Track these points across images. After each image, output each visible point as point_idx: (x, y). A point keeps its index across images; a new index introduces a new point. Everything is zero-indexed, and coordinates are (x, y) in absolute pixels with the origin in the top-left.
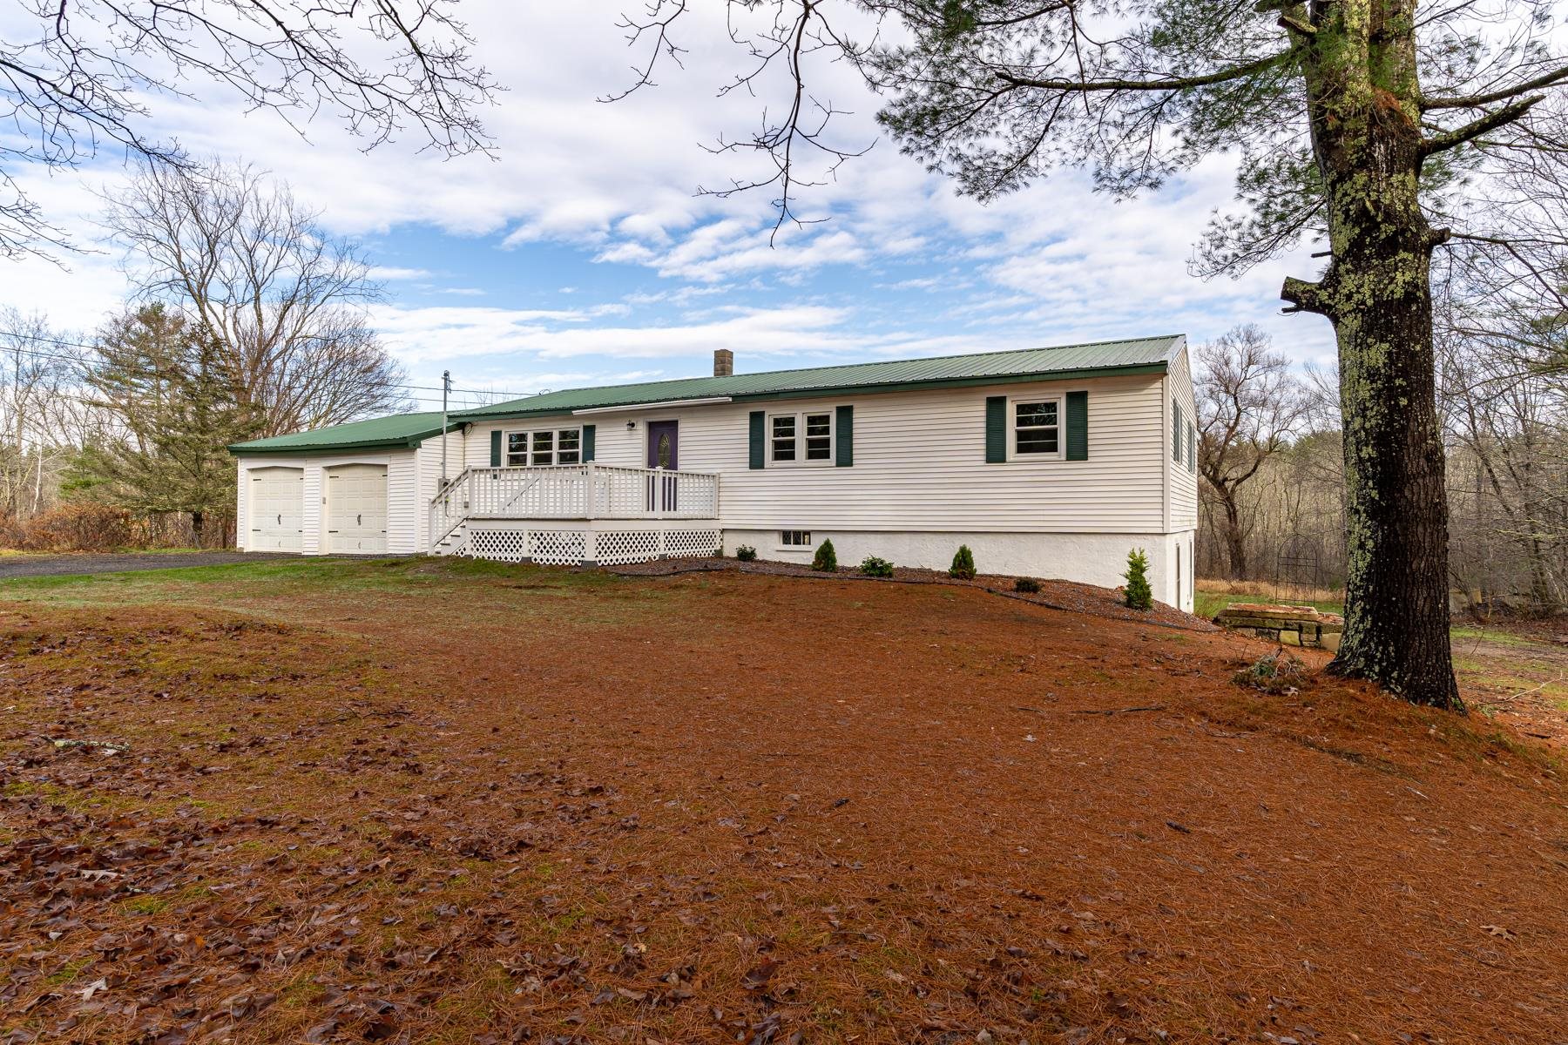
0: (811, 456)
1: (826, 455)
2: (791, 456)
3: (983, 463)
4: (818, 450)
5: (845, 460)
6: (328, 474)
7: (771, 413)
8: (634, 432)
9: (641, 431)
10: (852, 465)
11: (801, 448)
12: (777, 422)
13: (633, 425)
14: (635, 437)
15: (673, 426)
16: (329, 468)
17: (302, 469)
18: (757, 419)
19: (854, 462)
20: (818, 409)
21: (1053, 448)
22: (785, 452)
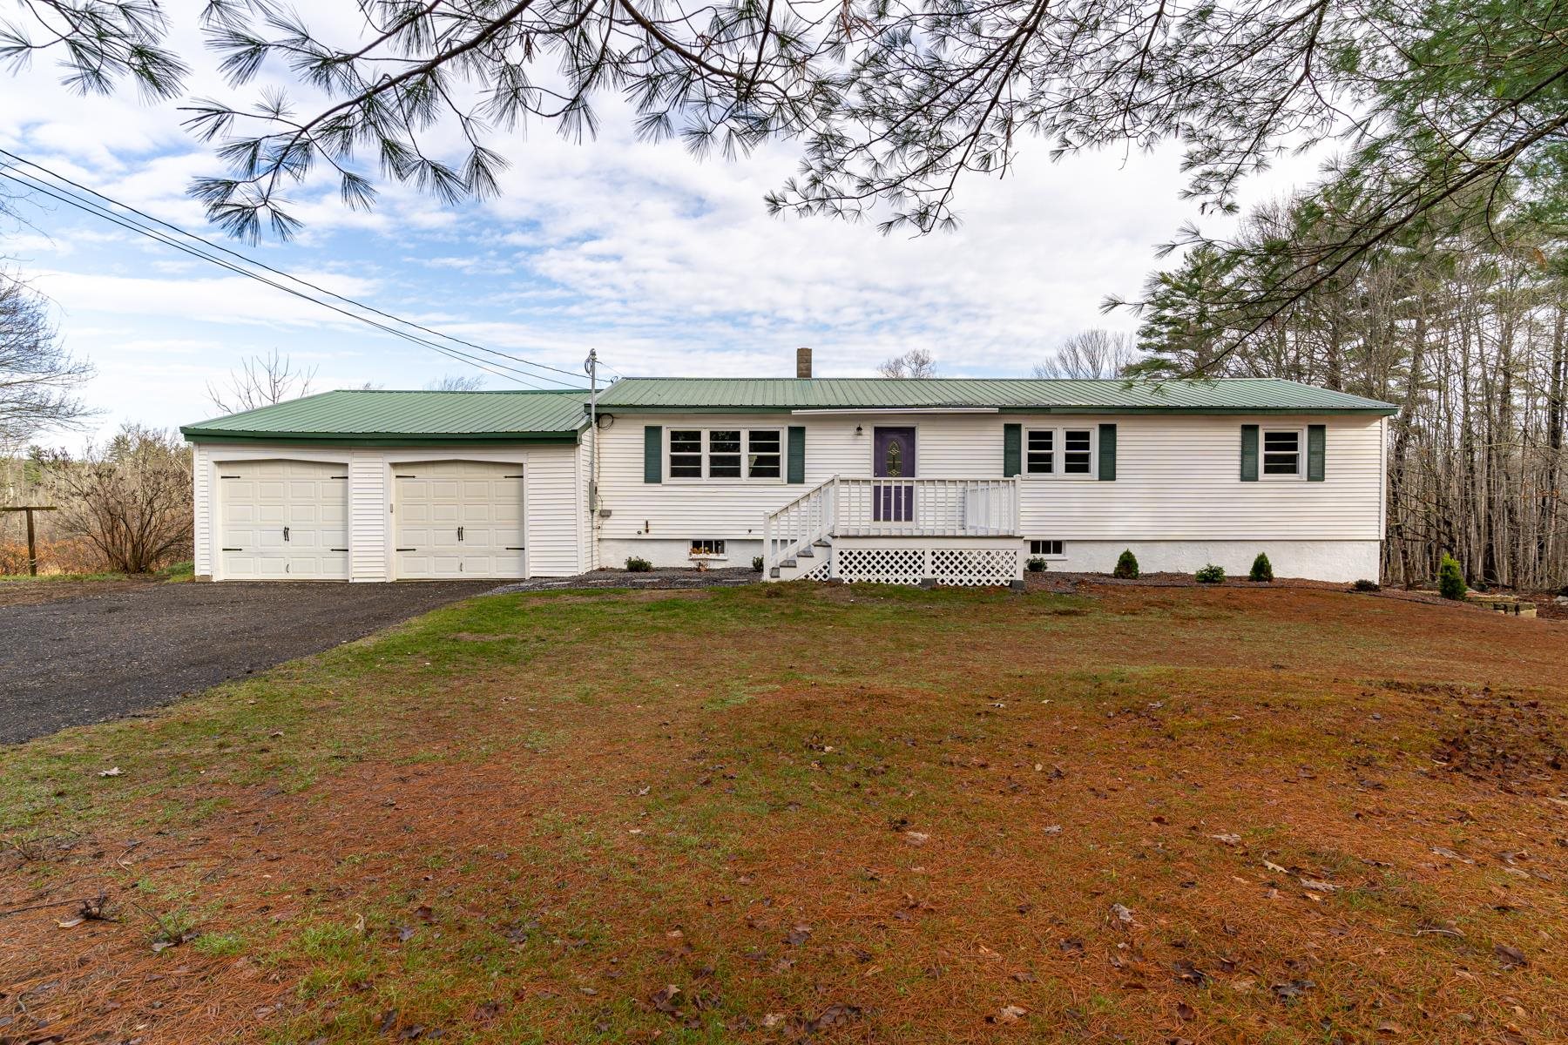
0: (1069, 469)
1: (1085, 469)
2: (1048, 469)
3: (1238, 481)
4: (1077, 464)
5: (1108, 473)
6: (394, 473)
7: (1028, 426)
8: (860, 437)
9: (868, 436)
10: (1114, 479)
11: (1059, 461)
12: (1032, 435)
13: (859, 429)
14: (860, 442)
15: (909, 433)
16: (394, 465)
17: (346, 465)
18: (1012, 431)
19: (1117, 477)
20: (1078, 426)
21: (1294, 470)
22: (1041, 464)
